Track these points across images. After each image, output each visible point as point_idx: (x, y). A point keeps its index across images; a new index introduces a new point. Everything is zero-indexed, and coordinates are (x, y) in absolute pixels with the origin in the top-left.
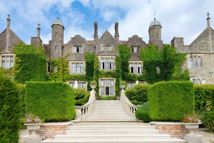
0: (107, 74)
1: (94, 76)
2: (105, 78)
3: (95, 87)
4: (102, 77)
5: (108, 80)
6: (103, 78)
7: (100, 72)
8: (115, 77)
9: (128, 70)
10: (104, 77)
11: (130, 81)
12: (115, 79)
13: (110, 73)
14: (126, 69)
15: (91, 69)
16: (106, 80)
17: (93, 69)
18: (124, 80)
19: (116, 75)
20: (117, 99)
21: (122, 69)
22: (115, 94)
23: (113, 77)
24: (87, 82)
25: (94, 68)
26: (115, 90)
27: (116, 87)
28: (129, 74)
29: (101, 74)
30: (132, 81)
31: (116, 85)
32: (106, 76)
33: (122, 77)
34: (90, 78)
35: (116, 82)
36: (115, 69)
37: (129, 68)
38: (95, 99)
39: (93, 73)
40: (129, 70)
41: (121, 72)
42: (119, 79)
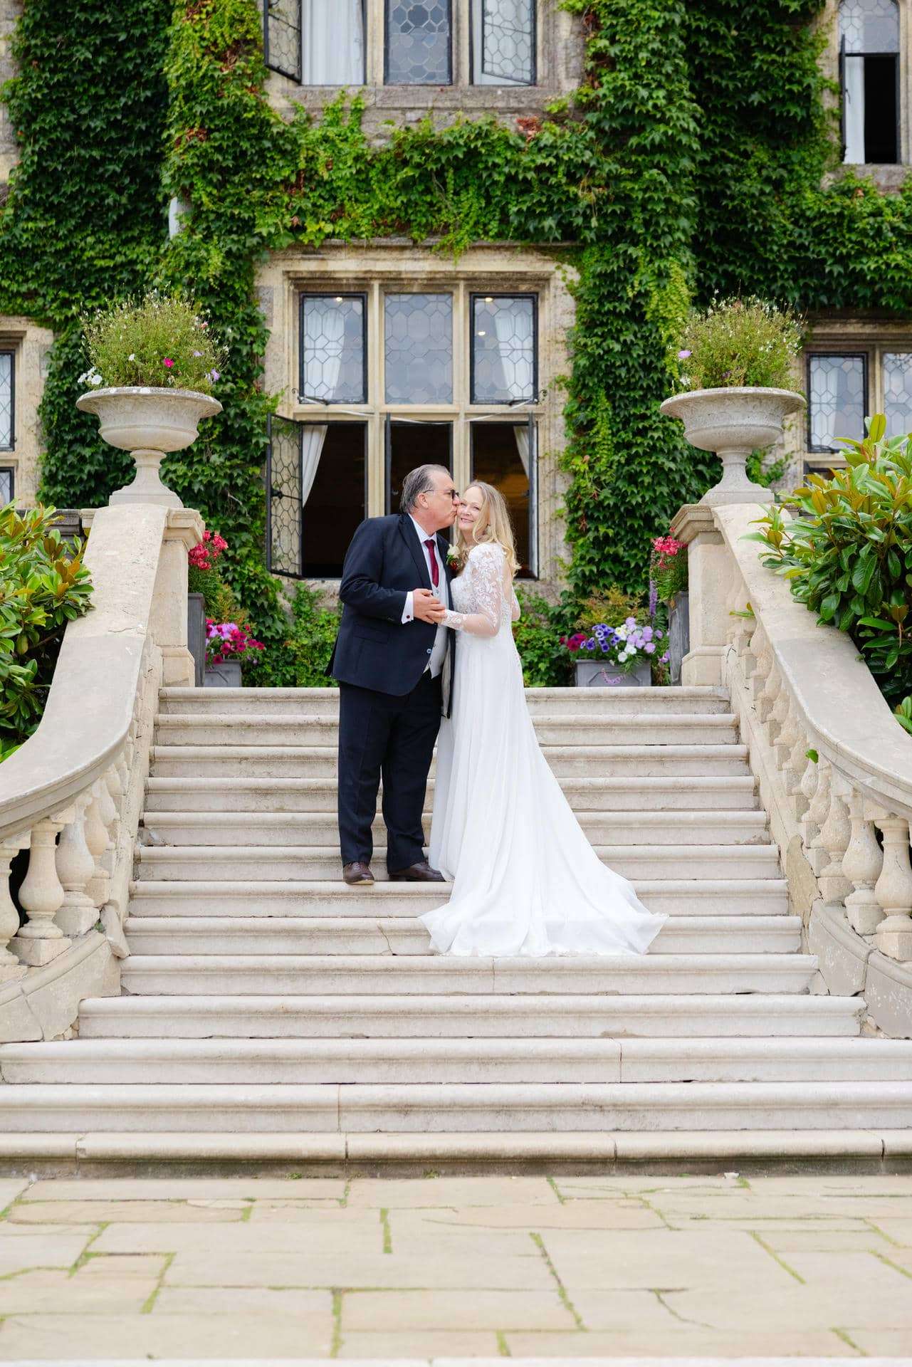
0: (425, 176)
1: (174, 210)
2: (385, 263)
3: (186, 435)
4: (327, 245)
5: (438, 286)
6: (345, 265)
7: (286, 147)
8: (569, 232)
9: (806, 98)
10: (353, 242)
11: (845, 315)
12: (573, 275)
13: (472, 154)
14: (765, 81)
15: (123, 81)
16: (393, 285)
17: (159, 82)
18: (734, 288)
19: (587, 198)
20: (605, 654)
21: (705, 92)
22: (564, 554)
23: (530, 240)
24: (37, 339)
25: (173, 71)
26: (563, 487)
27: (583, 429)
28: (827, 181)
29: (308, 177)
30: (877, 314)
31: (580, 386)
32: (403, 227)
33: (696, 245)
34: (91, 247)
35: (590, 324)
36: (569, 88)
37: (828, 70)
38: (188, 665)
39: (158, 158)
40: (828, 102)
41: (671, 147)
42: (631, 266)
